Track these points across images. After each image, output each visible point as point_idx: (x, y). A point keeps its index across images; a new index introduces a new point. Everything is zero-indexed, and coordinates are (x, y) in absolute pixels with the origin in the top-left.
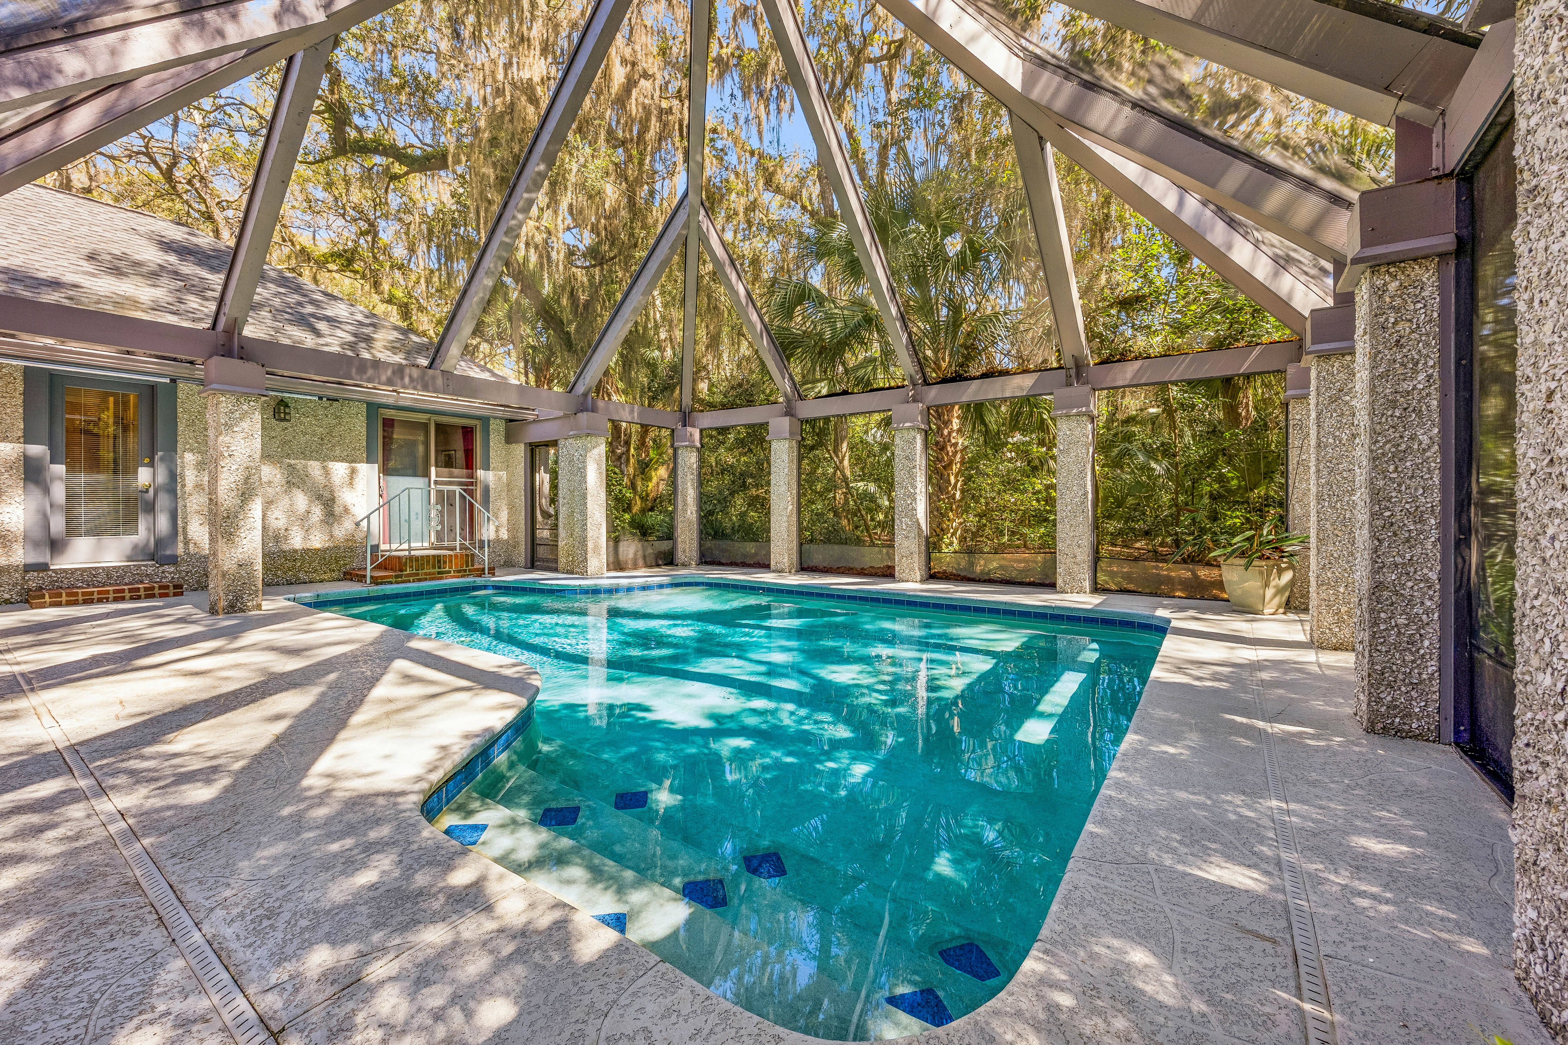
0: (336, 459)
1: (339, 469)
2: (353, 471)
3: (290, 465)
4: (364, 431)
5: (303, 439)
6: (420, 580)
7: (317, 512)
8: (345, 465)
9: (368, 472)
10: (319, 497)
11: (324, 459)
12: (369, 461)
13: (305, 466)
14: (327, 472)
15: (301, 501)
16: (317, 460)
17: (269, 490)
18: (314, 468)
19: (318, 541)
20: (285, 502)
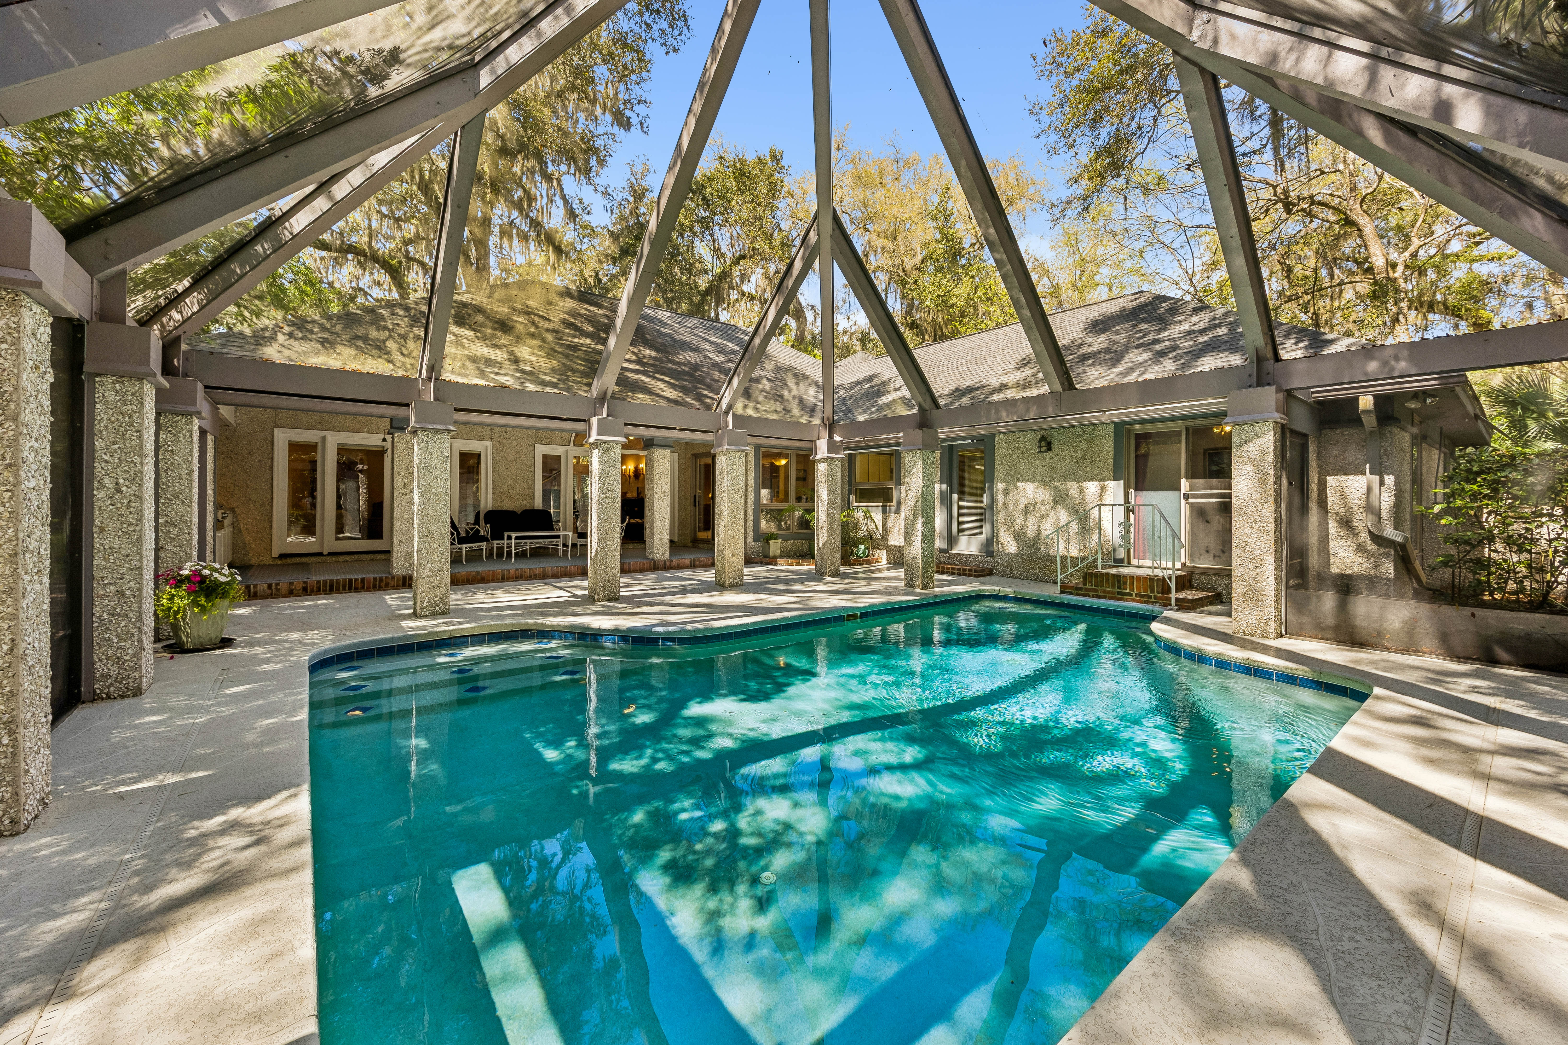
0: (1087, 479)
1: (1092, 487)
2: (1103, 489)
3: (1055, 487)
4: (1112, 450)
5: (1064, 465)
6: (1099, 597)
7: (1074, 527)
8: (1096, 483)
9: (1115, 489)
10: (1076, 512)
11: (1079, 479)
12: (1116, 478)
13: (1066, 487)
14: (1082, 491)
15: (1063, 516)
16: (1074, 481)
17: (1042, 507)
18: (1073, 488)
19: (1074, 551)
20: (1052, 516)
